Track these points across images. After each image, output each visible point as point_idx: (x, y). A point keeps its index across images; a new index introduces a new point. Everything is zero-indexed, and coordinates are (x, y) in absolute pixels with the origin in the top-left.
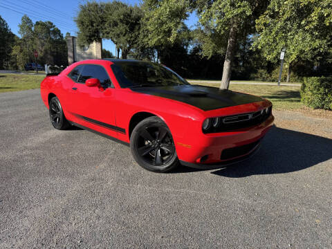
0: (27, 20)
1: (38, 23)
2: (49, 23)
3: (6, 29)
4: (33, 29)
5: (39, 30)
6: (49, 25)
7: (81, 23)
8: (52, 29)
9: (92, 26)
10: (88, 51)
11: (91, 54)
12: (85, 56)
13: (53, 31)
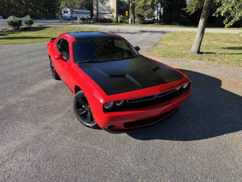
10: (107, 5)
11: (109, 7)
12: (105, 8)
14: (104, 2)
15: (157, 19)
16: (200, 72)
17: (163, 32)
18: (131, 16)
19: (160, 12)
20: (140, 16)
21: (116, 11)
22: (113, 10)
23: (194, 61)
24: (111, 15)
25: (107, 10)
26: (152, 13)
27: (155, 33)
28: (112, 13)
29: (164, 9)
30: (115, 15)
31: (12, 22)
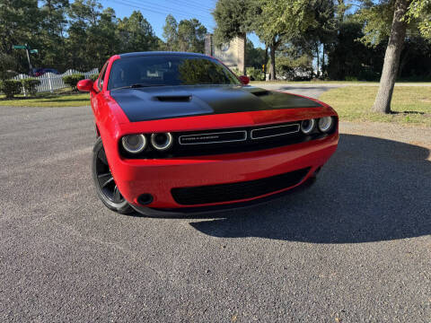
0: (171, 20)
1: (182, 23)
2: (195, 20)
3: (150, 34)
4: (177, 29)
5: (183, 31)
6: (194, 23)
7: (218, 15)
8: (197, 28)
9: (231, 17)
10: (228, 52)
11: (232, 55)
12: (225, 58)
13: (199, 30)
14: (223, 48)
15: (318, 73)
16: (386, 138)
17: (325, 89)
18: (270, 69)
19: (323, 60)
20: (286, 68)
21: (243, 61)
22: (239, 61)
23: (376, 124)
24: (235, 68)
25: (228, 61)
26: (308, 63)
27: (310, 90)
28: (235, 65)
29: (329, 55)
30: (241, 68)
31: (70, 78)
